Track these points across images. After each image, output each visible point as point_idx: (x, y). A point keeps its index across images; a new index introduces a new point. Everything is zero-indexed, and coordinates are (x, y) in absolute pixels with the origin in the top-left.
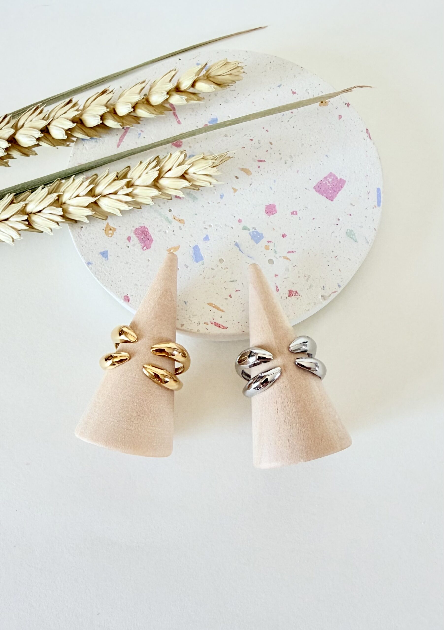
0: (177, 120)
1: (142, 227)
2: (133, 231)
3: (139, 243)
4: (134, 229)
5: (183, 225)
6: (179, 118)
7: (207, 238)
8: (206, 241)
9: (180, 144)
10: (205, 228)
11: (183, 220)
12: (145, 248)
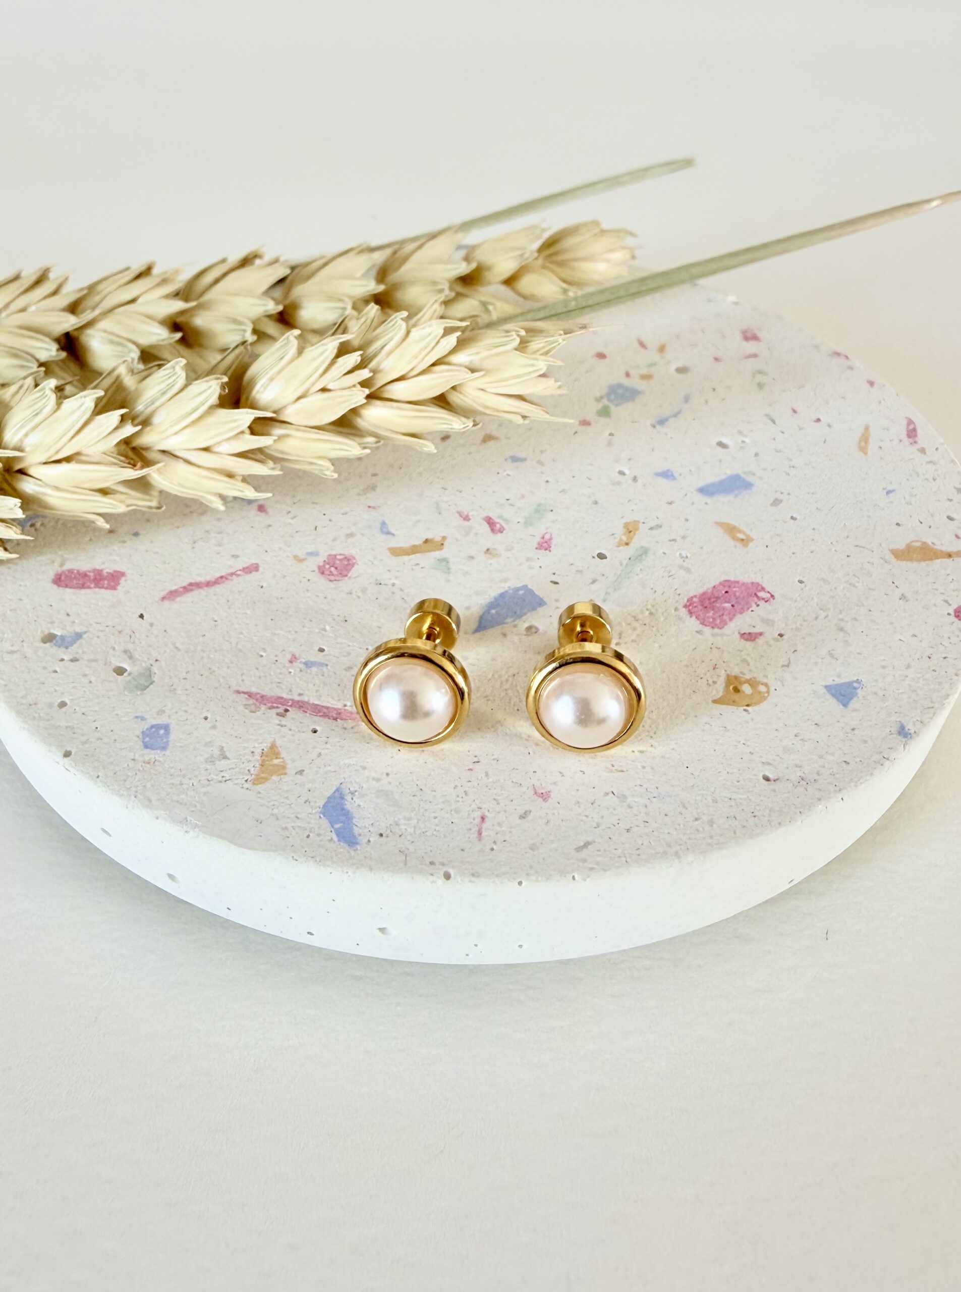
0: (239, 575)
1: (690, 613)
2: (716, 630)
3: (752, 611)
4: (707, 630)
5: (643, 523)
6: (233, 570)
7: (667, 475)
8: (676, 475)
9: (340, 560)
10: (635, 479)
11: (626, 525)
12: (761, 594)
